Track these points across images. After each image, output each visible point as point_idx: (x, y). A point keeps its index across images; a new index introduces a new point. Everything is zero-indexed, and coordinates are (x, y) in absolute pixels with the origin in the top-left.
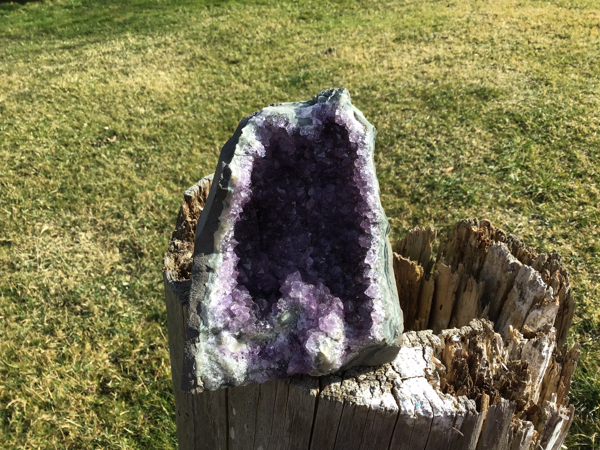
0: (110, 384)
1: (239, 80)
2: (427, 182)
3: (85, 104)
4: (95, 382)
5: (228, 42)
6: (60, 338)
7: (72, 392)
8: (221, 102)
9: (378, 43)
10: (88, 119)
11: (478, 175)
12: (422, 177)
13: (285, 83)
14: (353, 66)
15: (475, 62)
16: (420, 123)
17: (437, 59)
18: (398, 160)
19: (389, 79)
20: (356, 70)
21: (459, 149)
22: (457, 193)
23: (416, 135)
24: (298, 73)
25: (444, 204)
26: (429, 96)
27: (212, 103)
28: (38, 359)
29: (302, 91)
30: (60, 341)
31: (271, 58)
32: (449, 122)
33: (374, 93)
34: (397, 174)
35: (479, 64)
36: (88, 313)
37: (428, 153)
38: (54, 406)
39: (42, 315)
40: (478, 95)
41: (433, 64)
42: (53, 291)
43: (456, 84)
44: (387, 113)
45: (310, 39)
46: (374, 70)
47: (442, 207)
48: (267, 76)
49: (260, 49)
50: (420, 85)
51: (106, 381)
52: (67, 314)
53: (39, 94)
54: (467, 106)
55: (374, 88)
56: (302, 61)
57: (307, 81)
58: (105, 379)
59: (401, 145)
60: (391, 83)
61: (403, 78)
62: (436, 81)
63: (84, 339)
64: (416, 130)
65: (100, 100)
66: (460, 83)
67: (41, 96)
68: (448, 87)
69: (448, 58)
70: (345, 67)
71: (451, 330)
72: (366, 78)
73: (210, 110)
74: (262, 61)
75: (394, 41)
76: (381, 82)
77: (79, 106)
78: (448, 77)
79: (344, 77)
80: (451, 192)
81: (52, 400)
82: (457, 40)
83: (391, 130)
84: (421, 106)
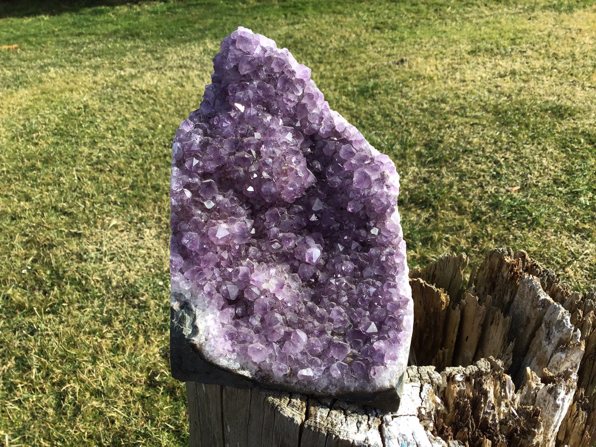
0: (157, 378)
2: (490, 201)
3: (162, 106)
4: (144, 374)
5: (302, 50)
6: (117, 329)
7: (122, 382)
9: (452, 55)
10: (163, 120)
11: (546, 196)
12: (486, 195)
13: (353, 93)
14: (424, 78)
15: (553, 78)
16: (489, 139)
17: (513, 73)
18: (462, 176)
19: (460, 92)
20: (427, 82)
21: (528, 168)
22: (521, 213)
23: (483, 151)
24: (367, 83)
25: (506, 225)
26: (501, 111)
28: (95, 348)
29: (369, 101)
30: (116, 332)
31: (342, 67)
32: (520, 140)
33: (443, 105)
34: (459, 190)
35: (557, 80)
36: (145, 307)
37: (494, 171)
38: (104, 394)
39: (102, 306)
40: (553, 113)
41: (508, 78)
42: (114, 284)
43: (531, 100)
44: (455, 127)
45: (383, 49)
46: (445, 83)
47: (504, 227)
48: (336, 85)
49: (332, 59)
50: (492, 99)
51: (155, 374)
52: (125, 307)
53: (120, 94)
54: (540, 123)
55: (443, 101)
56: (373, 71)
57: (375, 91)
58: (153, 373)
59: (467, 160)
60: (462, 96)
61: (475, 91)
62: (509, 96)
63: (138, 332)
64: (483, 146)
65: (175, 103)
66: (536, 100)
67: (122, 97)
68: (522, 103)
69: (525, 73)
70: (415, 79)
71: (456, 368)
72: (437, 91)
74: (333, 70)
75: (469, 53)
76: (451, 95)
77: (155, 108)
78: (523, 92)
79: (413, 89)
80: (515, 212)
81: (102, 388)
82: (535, 55)
83: (457, 144)
84: (492, 121)
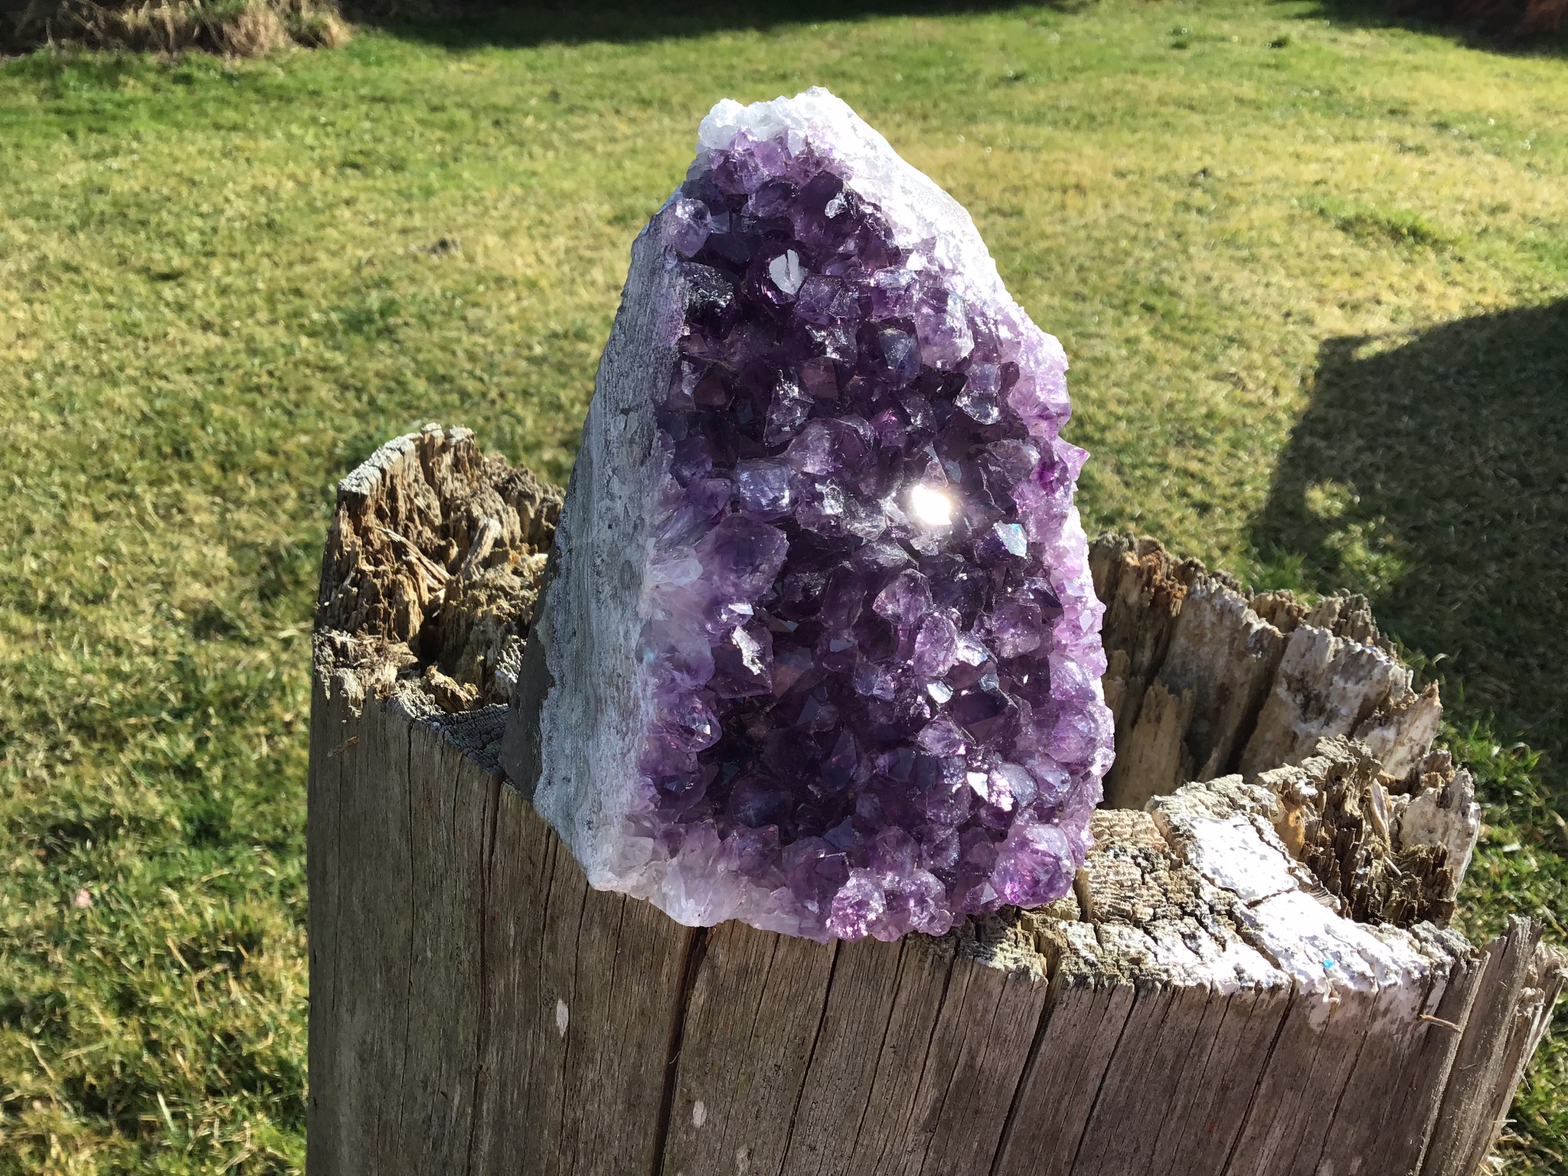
1: (190, 322)
5: (144, 223)
8: (143, 382)
13: (329, 326)
14: (515, 282)
20: (525, 293)
24: (363, 301)
27: (115, 384)
29: (383, 346)
31: (276, 264)
33: (582, 347)
45: (381, 216)
46: (571, 293)
48: (273, 310)
49: (241, 244)
55: (580, 335)
56: (367, 272)
57: (392, 320)
70: (492, 285)
72: (556, 313)
73: (109, 403)
74: (251, 272)
79: (494, 309)
